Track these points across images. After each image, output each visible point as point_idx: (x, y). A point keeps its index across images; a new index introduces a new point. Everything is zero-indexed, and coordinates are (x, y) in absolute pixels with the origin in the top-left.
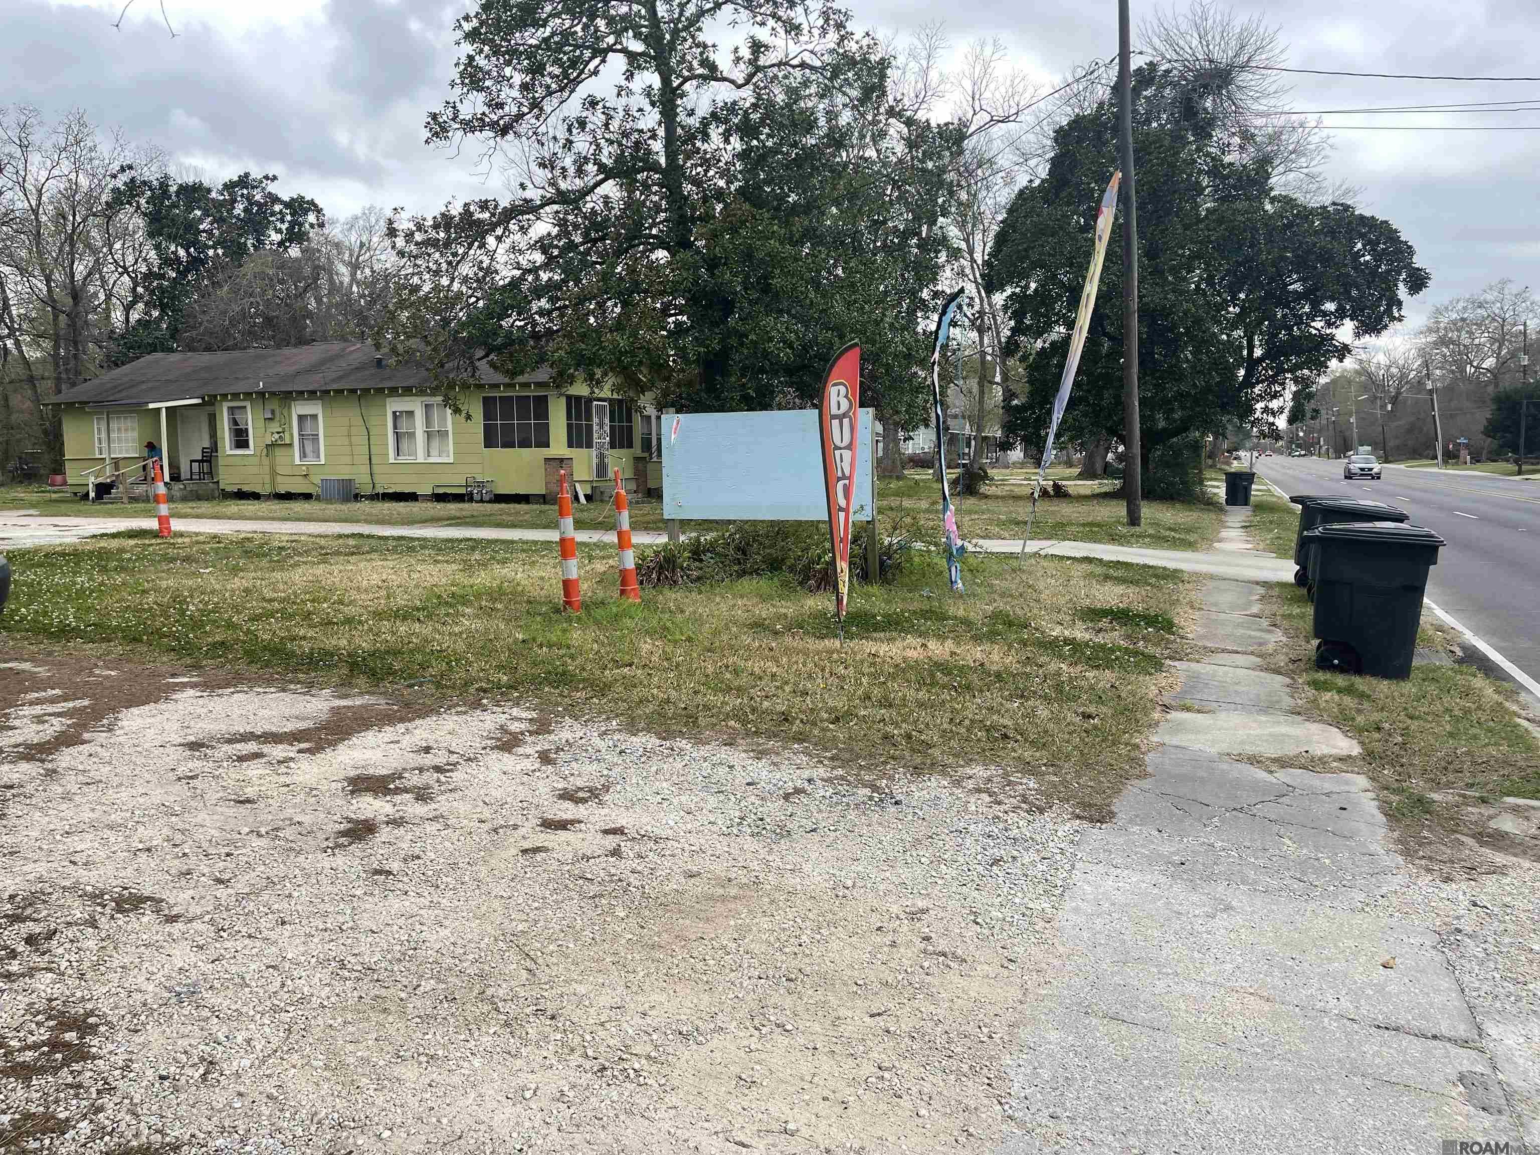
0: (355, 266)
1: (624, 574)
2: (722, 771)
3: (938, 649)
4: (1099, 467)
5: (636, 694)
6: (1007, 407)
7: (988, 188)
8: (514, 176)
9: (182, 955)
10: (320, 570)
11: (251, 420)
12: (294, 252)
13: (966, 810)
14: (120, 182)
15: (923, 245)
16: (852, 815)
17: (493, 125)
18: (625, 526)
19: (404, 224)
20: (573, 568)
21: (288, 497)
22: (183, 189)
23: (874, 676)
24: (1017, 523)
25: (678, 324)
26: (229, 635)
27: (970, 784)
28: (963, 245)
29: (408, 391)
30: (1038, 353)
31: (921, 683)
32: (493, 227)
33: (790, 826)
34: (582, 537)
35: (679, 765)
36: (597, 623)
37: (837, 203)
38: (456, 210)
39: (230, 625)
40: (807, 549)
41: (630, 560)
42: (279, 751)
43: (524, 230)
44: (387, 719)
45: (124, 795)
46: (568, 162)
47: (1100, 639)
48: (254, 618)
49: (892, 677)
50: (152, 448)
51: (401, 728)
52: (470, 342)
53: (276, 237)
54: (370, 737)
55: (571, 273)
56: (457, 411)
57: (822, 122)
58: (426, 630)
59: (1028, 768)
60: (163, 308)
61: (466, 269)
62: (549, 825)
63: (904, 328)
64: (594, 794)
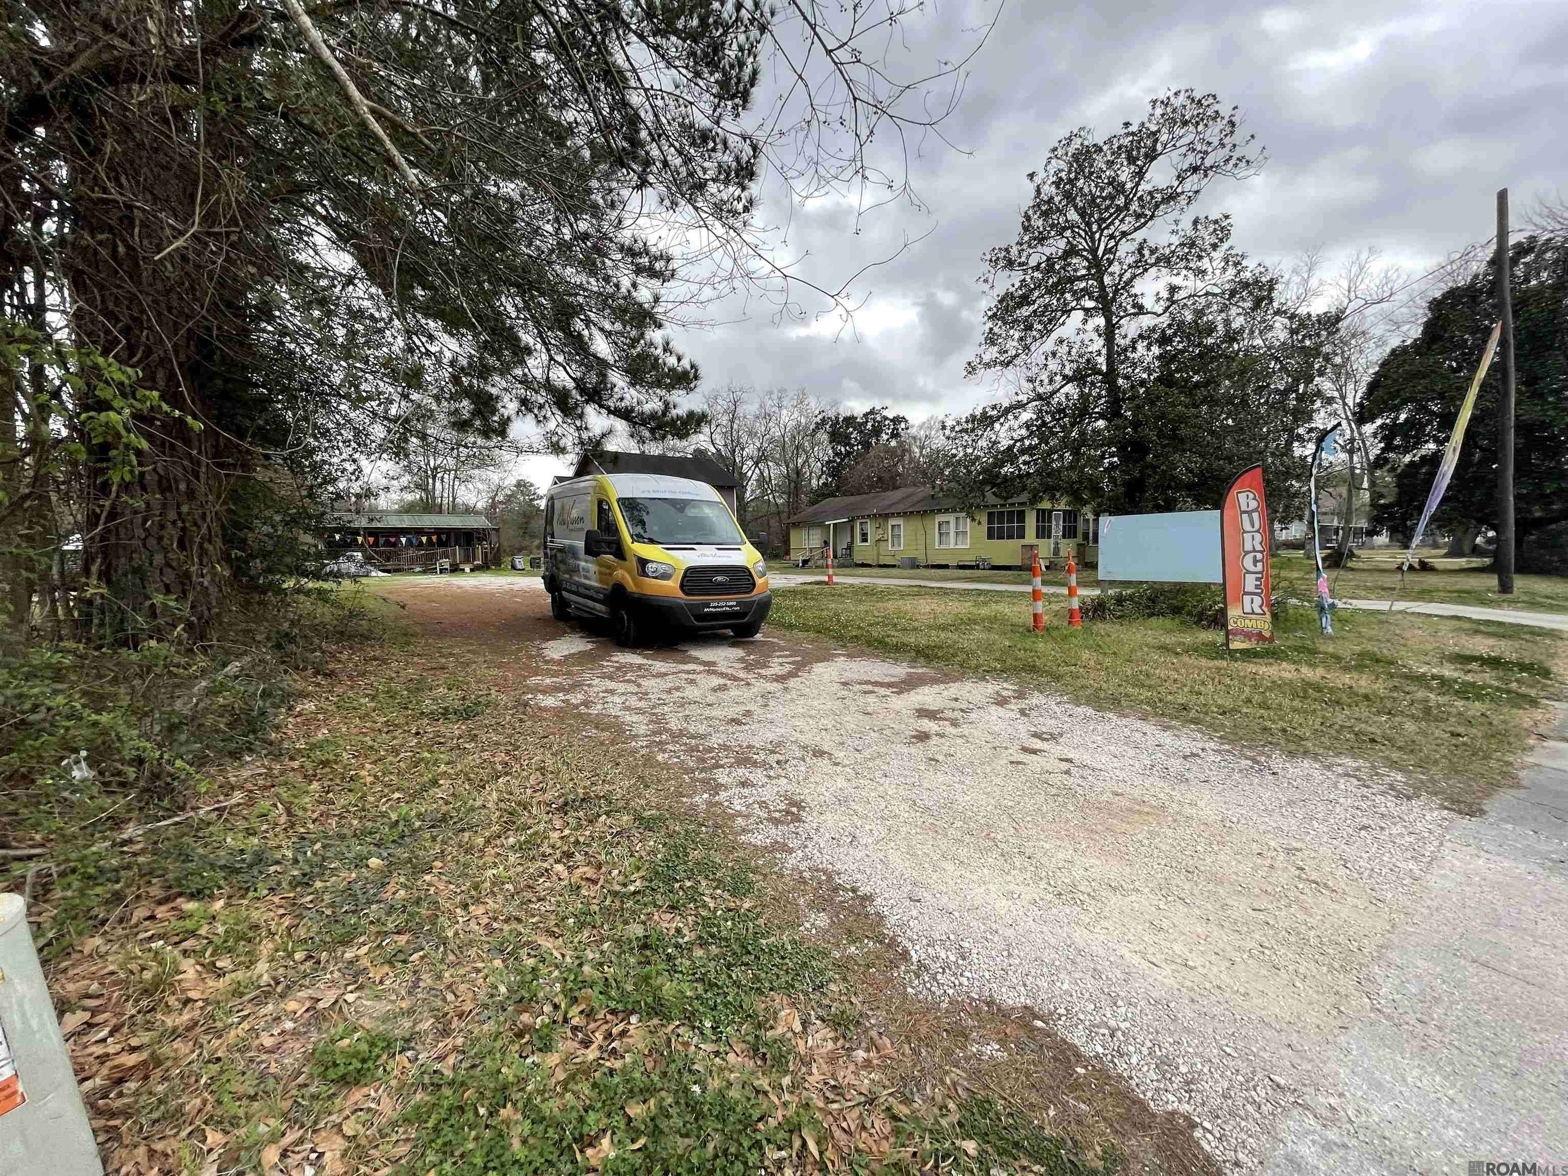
0: (922, 448)
1: (1071, 612)
2: (1138, 735)
3: (1309, 673)
4: (1467, 548)
5: (1080, 682)
6: (1374, 504)
7: (1361, 352)
8: (1012, 390)
9: (841, 782)
10: (901, 602)
11: (870, 528)
12: (893, 443)
13: (1336, 787)
14: (818, 420)
15: (1300, 398)
16: (1237, 776)
17: (1002, 363)
18: (1074, 583)
19: (950, 423)
20: (1040, 607)
21: (885, 566)
22: (845, 419)
23: (1255, 687)
24: (1384, 589)
25: (1111, 464)
26: (859, 632)
27: (1340, 770)
28: (1336, 394)
29: (947, 511)
30: (1407, 466)
31: (1295, 695)
32: (998, 418)
33: (1187, 775)
34: (1045, 590)
35: (1107, 727)
36: (1054, 639)
37: (1230, 377)
38: (978, 412)
39: (859, 627)
40: (1202, 600)
41: (1075, 604)
42: (882, 691)
43: (1016, 418)
44: (934, 681)
45: (816, 703)
46: (1044, 377)
47: (1469, 678)
48: (871, 625)
49: (1270, 689)
50: (826, 543)
51: (942, 686)
52: (983, 483)
53: (885, 437)
54: (926, 689)
55: (1044, 440)
56: (973, 520)
57: (1220, 327)
58: (955, 637)
59: (1393, 765)
60: (833, 476)
61: (983, 443)
62: (1025, 750)
63: (1283, 455)
64: (1053, 737)
